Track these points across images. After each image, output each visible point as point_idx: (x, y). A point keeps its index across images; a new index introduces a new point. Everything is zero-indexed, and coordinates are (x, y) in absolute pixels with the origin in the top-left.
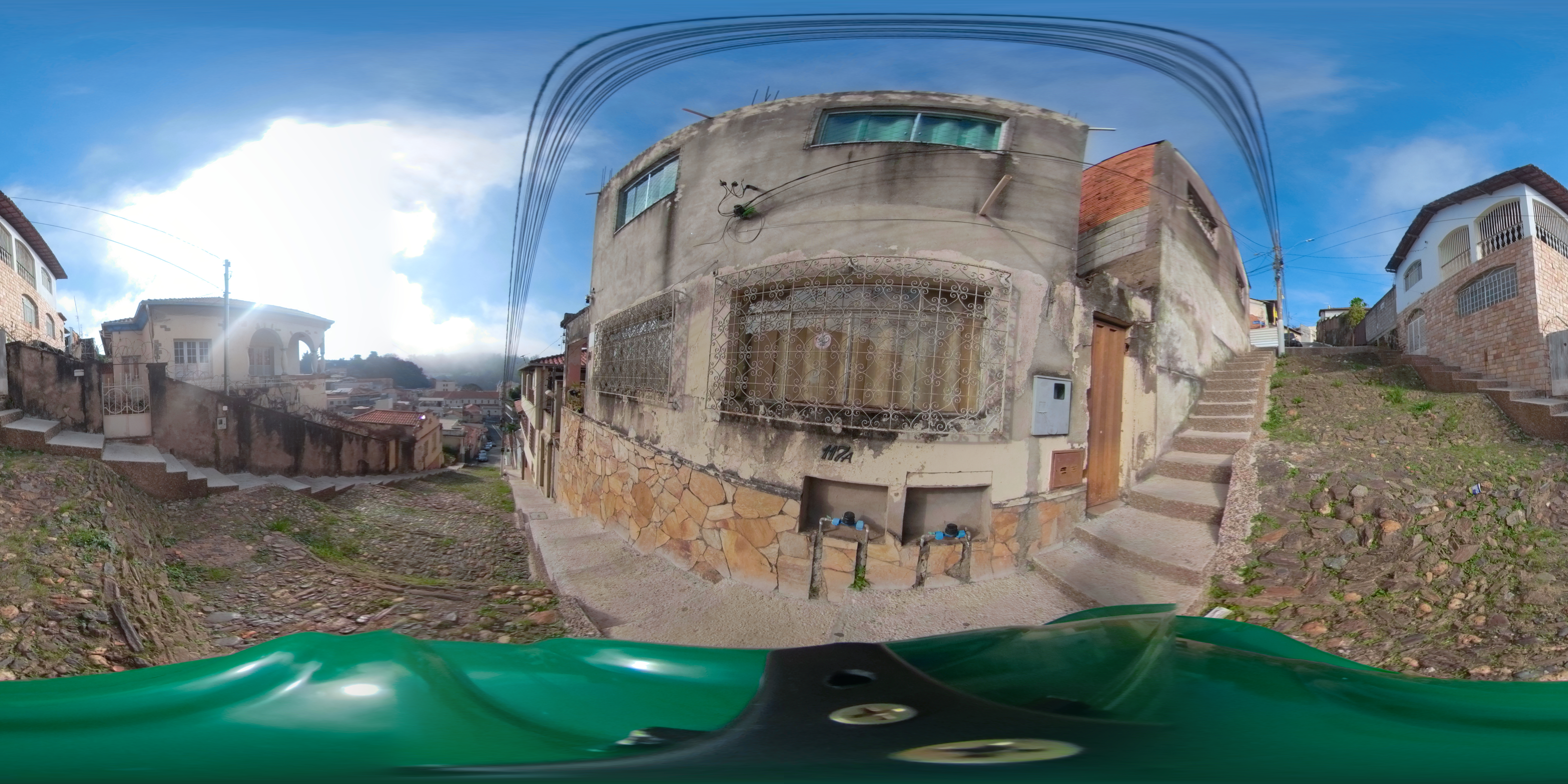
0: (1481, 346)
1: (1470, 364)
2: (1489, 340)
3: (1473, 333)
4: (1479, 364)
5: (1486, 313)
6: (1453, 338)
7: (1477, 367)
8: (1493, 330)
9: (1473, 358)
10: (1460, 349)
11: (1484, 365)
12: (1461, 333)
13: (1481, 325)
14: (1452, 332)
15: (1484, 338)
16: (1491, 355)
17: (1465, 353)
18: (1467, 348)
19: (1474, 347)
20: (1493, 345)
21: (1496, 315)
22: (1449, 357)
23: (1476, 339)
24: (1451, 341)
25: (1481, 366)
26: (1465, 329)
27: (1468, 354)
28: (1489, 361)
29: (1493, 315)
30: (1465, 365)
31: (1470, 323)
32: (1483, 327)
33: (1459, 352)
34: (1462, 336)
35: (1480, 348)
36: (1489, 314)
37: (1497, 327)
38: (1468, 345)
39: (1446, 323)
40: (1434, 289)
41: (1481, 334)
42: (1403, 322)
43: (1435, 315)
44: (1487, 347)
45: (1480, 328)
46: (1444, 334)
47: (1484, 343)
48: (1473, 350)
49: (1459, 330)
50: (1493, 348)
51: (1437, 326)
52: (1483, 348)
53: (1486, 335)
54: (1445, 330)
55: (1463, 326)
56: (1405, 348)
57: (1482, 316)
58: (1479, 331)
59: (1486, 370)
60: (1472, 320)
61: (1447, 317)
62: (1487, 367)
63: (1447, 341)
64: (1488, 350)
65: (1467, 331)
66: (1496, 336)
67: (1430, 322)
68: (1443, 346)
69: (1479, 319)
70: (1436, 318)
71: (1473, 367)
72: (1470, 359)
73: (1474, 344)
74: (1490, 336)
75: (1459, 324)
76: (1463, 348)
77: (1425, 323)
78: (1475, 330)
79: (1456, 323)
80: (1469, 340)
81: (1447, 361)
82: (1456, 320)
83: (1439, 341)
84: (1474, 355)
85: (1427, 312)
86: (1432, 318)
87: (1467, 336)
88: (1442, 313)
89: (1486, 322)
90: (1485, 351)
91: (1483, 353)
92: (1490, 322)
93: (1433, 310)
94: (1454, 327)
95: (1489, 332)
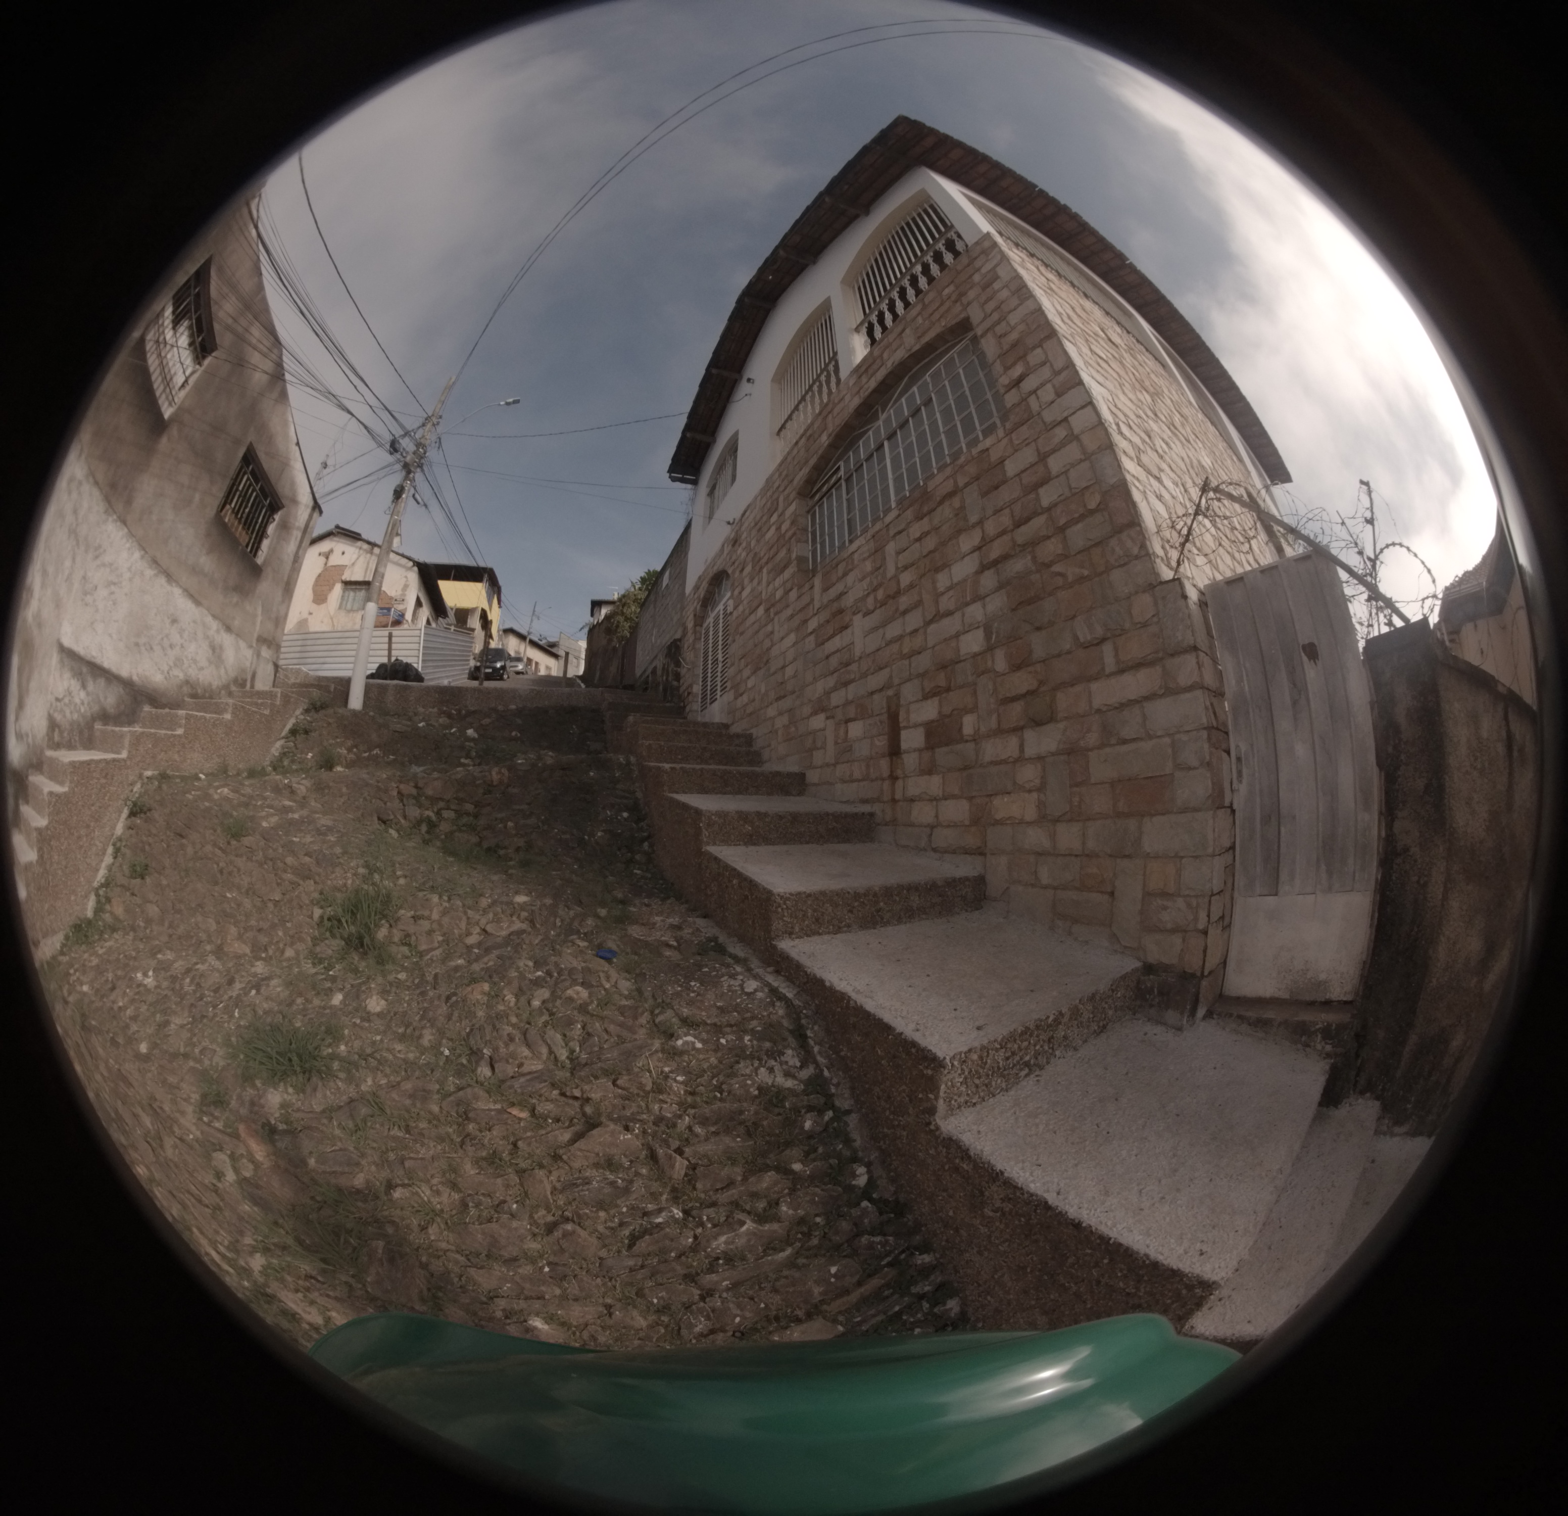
0: (875, 681)
1: (834, 765)
2: (905, 651)
3: (846, 627)
4: (868, 766)
5: (892, 533)
6: (790, 655)
7: (859, 781)
8: (919, 603)
9: (846, 739)
10: (810, 701)
11: (886, 773)
12: (811, 633)
13: (875, 590)
14: (787, 635)
15: (887, 645)
16: (916, 726)
17: (822, 716)
18: (828, 693)
19: (851, 687)
20: (922, 675)
21: (926, 529)
22: (776, 732)
23: (857, 651)
24: (784, 667)
25: (877, 779)
26: (824, 616)
27: (830, 722)
28: (905, 756)
29: (917, 535)
30: (821, 767)
31: (839, 587)
32: (880, 594)
33: (807, 710)
34: (813, 646)
35: (872, 693)
36: (900, 532)
37: (934, 582)
38: (831, 682)
39: (773, 605)
40: (756, 498)
41: (875, 629)
42: (691, 617)
43: (752, 580)
44: (899, 685)
45: (870, 601)
46: (767, 643)
47: (886, 667)
48: (848, 703)
49: (805, 622)
50: (923, 689)
51: (752, 618)
52: (881, 690)
53: (893, 630)
54: (769, 628)
55: (817, 604)
56: (690, 698)
57: (876, 551)
58: (867, 618)
59: (894, 801)
60: (845, 574)
61: (778, 582)
62: (900, 783)
63: (772, 670)
64: (902, 702)
65: (828, 622)
66: (932, 628)
67: (741, 608)
68: (763, 690)
69: (868, 566)
70: (752, 590)
71: (843, 781)
72: (836, 743)
73: (852, 676)
74: (908, 630)
75: (805, 599)
76: (817, 695)
77: (730, 609)
78: (854, 614)
79: (799, 597)
80: (834, 661)
81: (769, 745)
82: (800, 587)
83: (754, 672)
84: (851, 725)
85: (737, 574)
86: (745, 594)
87: (830, 642)
88: (765, 570)
89: (891, 570)
90: (889, 708)
91: (885, 717)
92: (906, 568)
93: (748, 569)
94: (792, 616)
95: (905, 613)
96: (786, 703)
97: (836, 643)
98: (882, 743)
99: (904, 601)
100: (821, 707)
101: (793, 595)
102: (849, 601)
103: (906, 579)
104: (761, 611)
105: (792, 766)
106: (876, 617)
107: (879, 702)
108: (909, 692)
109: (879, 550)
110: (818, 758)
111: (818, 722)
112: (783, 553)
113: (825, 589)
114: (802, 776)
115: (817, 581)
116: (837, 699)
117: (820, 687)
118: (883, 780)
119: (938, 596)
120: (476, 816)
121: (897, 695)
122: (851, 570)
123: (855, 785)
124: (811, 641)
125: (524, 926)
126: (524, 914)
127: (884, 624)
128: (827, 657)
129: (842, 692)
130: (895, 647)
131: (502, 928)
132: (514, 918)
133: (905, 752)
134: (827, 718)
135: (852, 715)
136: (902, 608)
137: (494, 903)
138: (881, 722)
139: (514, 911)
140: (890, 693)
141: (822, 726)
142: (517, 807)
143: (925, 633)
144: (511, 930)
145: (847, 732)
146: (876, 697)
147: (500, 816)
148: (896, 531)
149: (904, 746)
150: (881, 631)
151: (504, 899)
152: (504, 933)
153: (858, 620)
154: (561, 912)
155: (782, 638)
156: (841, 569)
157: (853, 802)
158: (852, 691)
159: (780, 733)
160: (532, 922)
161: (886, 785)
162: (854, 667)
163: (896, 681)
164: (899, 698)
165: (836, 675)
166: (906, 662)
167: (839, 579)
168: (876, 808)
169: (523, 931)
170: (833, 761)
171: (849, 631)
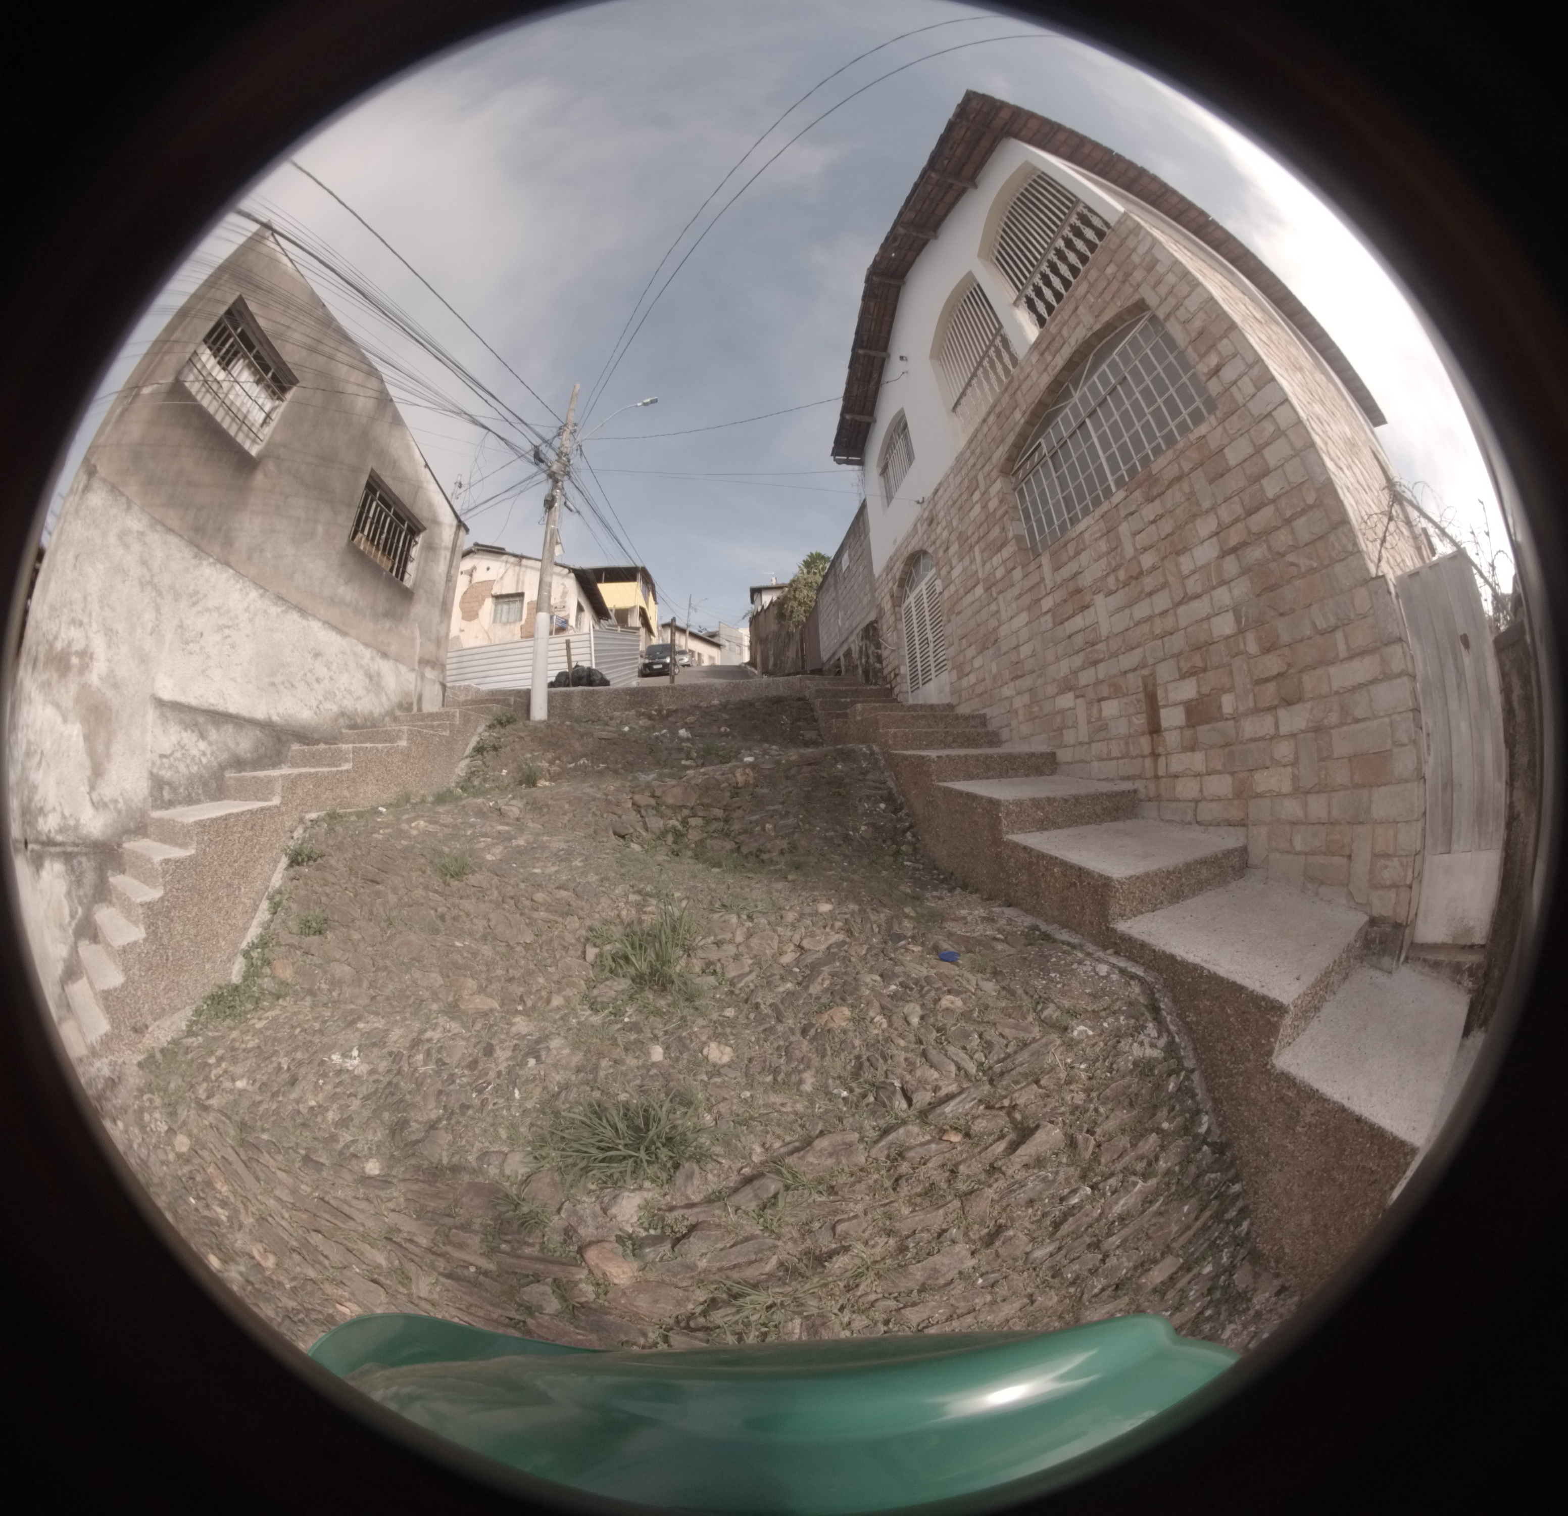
0: (1128, 661)
1: (1089, 743)
2: (1157, 631)
3: (1087, 607)
4: (1127, 745)
5: (1123, 513)
6: (1024, 634)
7: (1118, 758)
8: (1165, 585)
9: (1100, 718)
10: (1054, 680)
11: (1147, 750)
12: (1047, 612)
13: (1115, 570)
14: (1017, 614)
15: (1136, 625)
16: (1175, 704)
17: (1070, 695)
18: (1075, 673)
19: (1101, 667)
20: (1178, 656)
21: (1160, 512)
22: (1016, 712)
23: (1104, 631)
24: (1017, 647)
25: (1137, 757)
26: (1058, 596)
27: (1080, 701)
28: (1166, 734)
29: (1152, 518)
30: (1074, 746)
31: (1072, 567)
32: (1122, 575)
33: (1051, 690)
34: (1050, 625)
35: (1126, 672)
36: (1132, 514)
37: (1177, 565)
38: (1077, 661)
39: (994, 584)
40: (947, 476)
41: (1122, 609)
42: (888, 597)
43: (961, 559)
44: (1154, 664)
45: (1111, 580)
46: (993, 623)
47: (1138, 647)
48: (1098, 683)
49: (1038, 601)
50: (1180, 669)
51: (969, 598)
52: (1135, 670)
53: (1141, 610)
54: (993, 607)
55: (1049, 584)
56: (899, 679)
57: (1108, 532)
58: (1109, 598)
59: (1157, 777)
60: (1078, 553)
61: (996, 560)
62: (1162, 761)
63: (1004, 649)
64: (1159, 681)
65: (1065, 601)
66: (1182, 610)
67: (952, 588)
68: (994, 670)
69: (1103, 546)
70: (965, 570)
71: (1100, 759)
72: (1089, 722)
73: (1102, 656)
74: (1157, 611)
75: (1034, 579)
76: (1062, 675)
77: (939, 589)
78: (1095, 593)
79: (1025, 576)
80: (1079, 640)
81: (1008, 725)
82: (1024, 567)
83: (981, 652)
84: (1104, 704)
85: (941, 554)
86: (955, 573)
87: (1071, 621)
88: (977, 549)
89: (1129, 552)
90: (1145, 687)
91: (1141, 696)
92: (1145, 549)
93: (954, 548)
94: (1020, 596)
95: (1151, 594)
96: (1027, 682)
97: (1078, 622)
98: (1141, 721)
99: (1149, 583)
100: (1068, 686)
101: (1018, 574)
102: (1086, 580)
103: (1147, 560)
104: (979, 590)
105: (1039, 746)
106: (1119, 598)
107: (1133, 681)
108: (1165, 672)
109: (1111, 530)
110: (1069, 736)
111: (1066, 701)
112: (996, 532)
113: (1056, 568)
114: (1053, 755)
115: (1045, 560)
116: (1087, 677)
117: (1065, 667)
118: (1144, 757)
119: (1183, 578)
120: (726, 821)
121: (1153, 674)
122: (1084, 550)
123: (1114, 762)
124: (1047, 621)
125: (841, 937)
126: (838, 924)
127: (1130, 604)
128: (1069, 637)
129: (1091, 672)
130: (1146, 627)
131: (819, 942)
132: (828, 930)
133: (1166, 730)
134: (1077, 697)
135: (1106, 695)
136: (1148, 589)
137: (802, 916)
138: (1138, 701)
139: (827, 921)
140: (1145, 672)
141: (1071, 705)
142: (771, 808)
143: (1176, 614)
144: (830, 942)
145: (1100, 711)
146: (1130, 676)
147: (754, 818)
148: (1127, 512)
149: (1164, 724)
150: (1127, 611)
151: (807, 910)
152: (823, 947)
153: (1099, 599)
154: (873, 918)
155: (1012, 618)
156: (1071, 548)
157: (1112, 780)
158: (1102, 670)
159: (1021, 712)
160: (849, 932)
161: (1148, 762)
162: (1101, 646)
163: (1151, 661)
164: (1155, 678)
165: (1081, 654)
166: (1159, 642)
167: (1071, 559)
168: (1139, 785)
169: (844, 943)
170: (1087, 740)
171: (1092, 610)
